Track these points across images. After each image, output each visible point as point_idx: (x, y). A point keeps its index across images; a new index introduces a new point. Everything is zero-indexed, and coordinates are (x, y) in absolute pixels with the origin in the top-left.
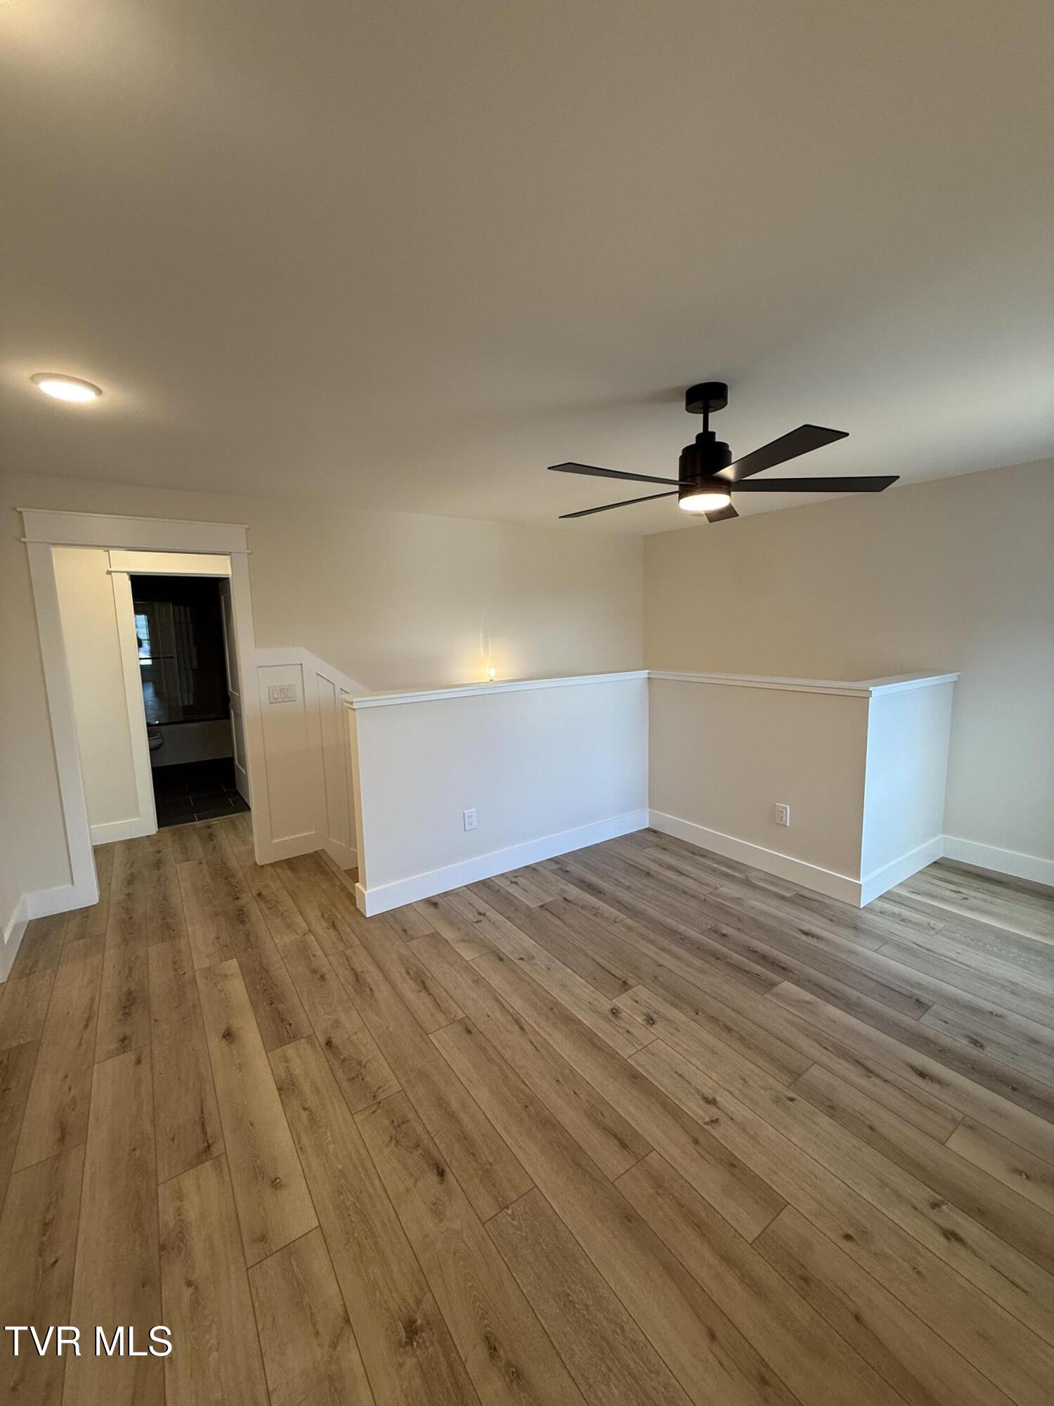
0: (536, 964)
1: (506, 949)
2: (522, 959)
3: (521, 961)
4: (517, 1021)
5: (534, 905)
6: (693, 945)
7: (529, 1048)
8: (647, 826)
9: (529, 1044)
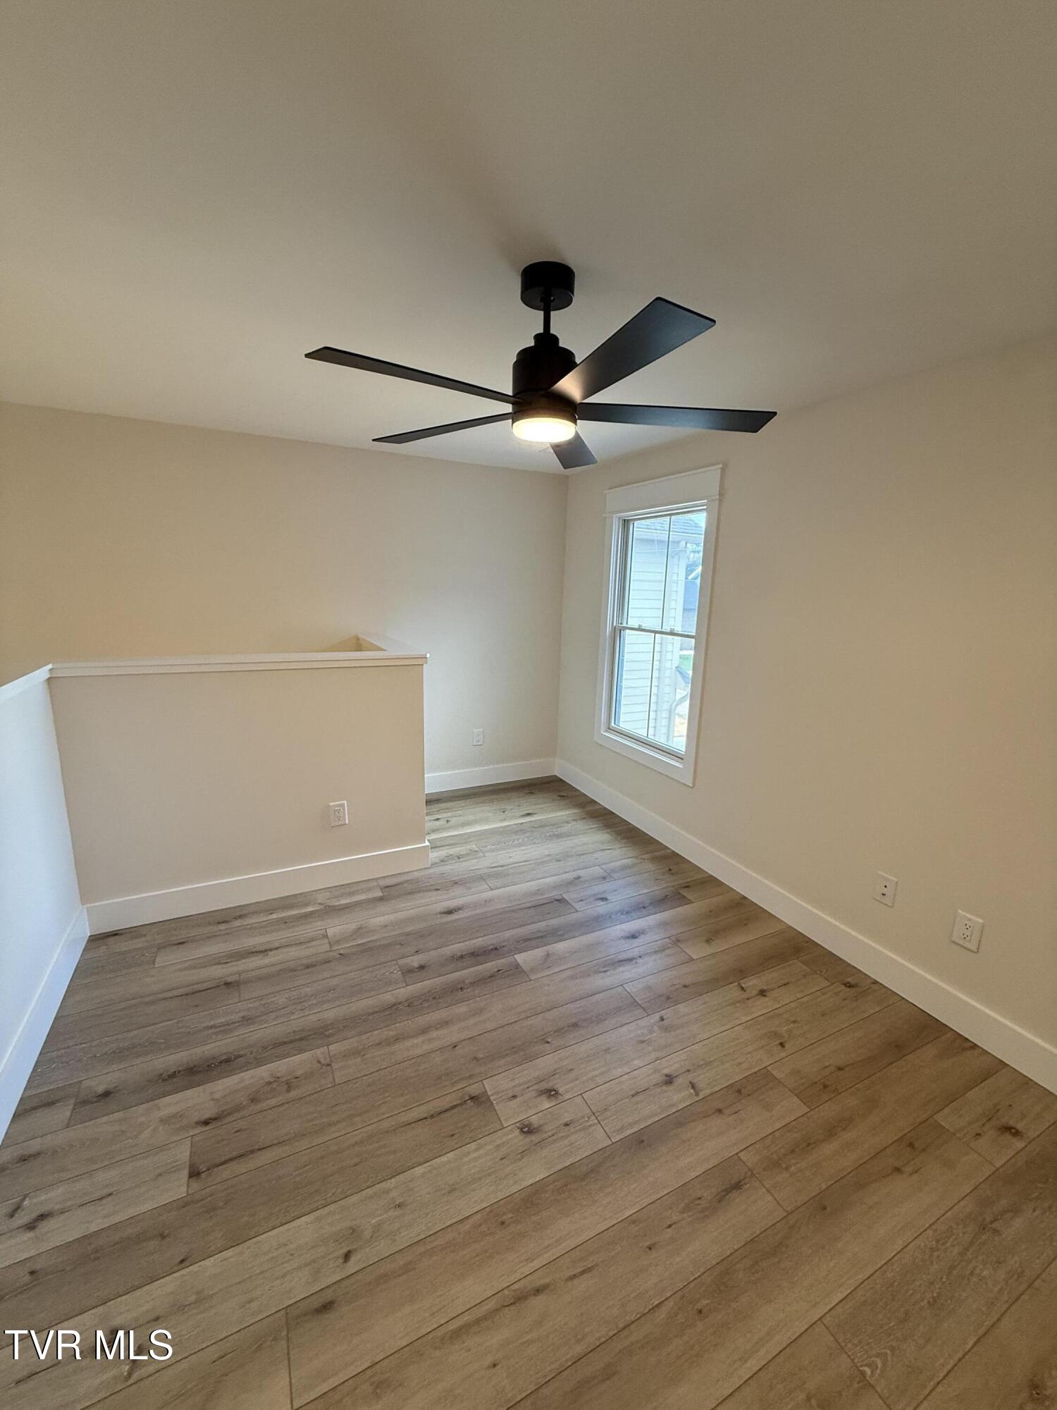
0: (378, 1227)
1: (299, 1287)
2: (347, 1256)
3: (353, 1259)
4: (520, 1298)
5: (178, 1188)
6: (427, 1001)
7: (582, 1285)
8: (89, 935)
9: (576, 1282)
